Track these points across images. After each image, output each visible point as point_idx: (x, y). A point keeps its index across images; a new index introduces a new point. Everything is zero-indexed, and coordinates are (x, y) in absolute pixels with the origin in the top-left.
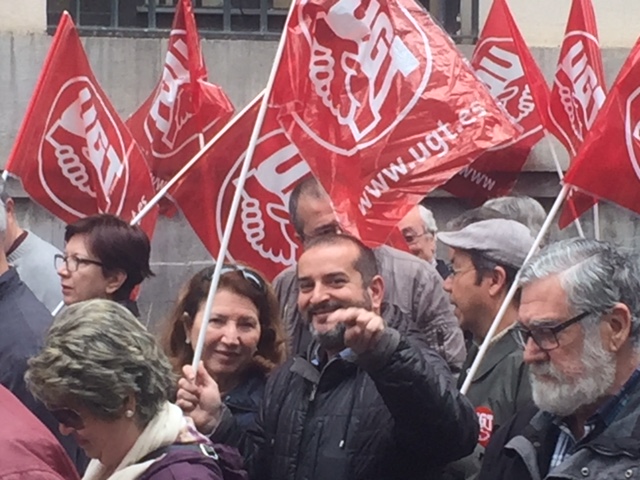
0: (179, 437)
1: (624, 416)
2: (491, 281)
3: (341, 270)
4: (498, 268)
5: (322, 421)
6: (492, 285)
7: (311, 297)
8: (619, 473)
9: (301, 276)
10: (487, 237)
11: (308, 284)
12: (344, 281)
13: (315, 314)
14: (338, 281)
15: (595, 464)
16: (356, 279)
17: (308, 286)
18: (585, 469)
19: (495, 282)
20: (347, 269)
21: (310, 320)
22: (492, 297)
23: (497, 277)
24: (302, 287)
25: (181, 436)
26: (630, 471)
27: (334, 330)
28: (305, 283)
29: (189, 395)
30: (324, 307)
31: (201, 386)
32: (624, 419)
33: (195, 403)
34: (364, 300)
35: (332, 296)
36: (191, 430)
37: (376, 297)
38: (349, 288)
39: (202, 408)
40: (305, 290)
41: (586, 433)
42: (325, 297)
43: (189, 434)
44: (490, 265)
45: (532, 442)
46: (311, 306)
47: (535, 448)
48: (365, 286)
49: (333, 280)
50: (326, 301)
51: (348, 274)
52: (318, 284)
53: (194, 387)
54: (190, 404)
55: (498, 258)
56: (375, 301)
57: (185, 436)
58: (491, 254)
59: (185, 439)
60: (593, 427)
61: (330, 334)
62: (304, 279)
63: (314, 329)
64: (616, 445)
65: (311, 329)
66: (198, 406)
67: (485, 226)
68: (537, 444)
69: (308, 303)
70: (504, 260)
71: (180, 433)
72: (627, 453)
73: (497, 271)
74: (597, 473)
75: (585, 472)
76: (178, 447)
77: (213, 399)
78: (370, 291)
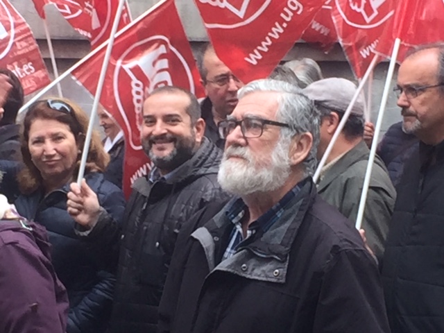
0: (5, 215)
1: (278, 227)
2: (328, 123)
3: (177, 112)
4: (333, 113)
5: (147, 226)
6: (329, 126)
7: (154, 130)
8: (269, 271)
9: (146, 114)
10: (324, 91)
11: (152, 120)
12: (179, 121)
13: (154, 143)
14: (173, 121)
15: (253, 262)
16: (186, 120)
17: (151, 122)
18: (244, 265)
19: (332, 123)
20: (182, 113)
21: (151, 147)
22: (330, 134)
23: (333, 120)
24: (146, 122)
25: (7, 214)
26: (277, 271)
27: (169, 156)
28: (149, 120)
29: (74, 204)
30: (162, 138)
31: (85, 197)
32: (278, 229)
33: (80, 209)
34: (191, 136)
35: (169, 131)
36: (13, 211)
37: (199, 134)
38: (182, 126)
39: (86, 213)
40: (149, 124)
41: (248, 236)
42: (165, 131)
43: (12, 213)
44: (327, 111)
45: (213, 237)
46: (152, 137)
47: (215, 241)
48: (192, 126)
49: (170, 119)
50: (165, 134)
51: (182, 116)
52: (159, 121)
53: (80, 198)
54: (75, 210)
55: (332, 106)
56: (198, 138)
57: (10, 215)
58: (326, 104)
59: (9, 217)
60: (254, 232)
61: (164, 159)
62: (148, 117)
63: (153, 154)
64: (269, 250)
65: (150, 154)
66: (83, 211)
67: (322, 84)
68: (217, 239)
69: (151, 134)
70: (336, 107)
71: (6, 213)
72: (276, 257)
73: (332, 116)
74: (253, 269)
75: (244, 267)
76: (3, 221)
77: (93, 206)
78: (195, 130)
